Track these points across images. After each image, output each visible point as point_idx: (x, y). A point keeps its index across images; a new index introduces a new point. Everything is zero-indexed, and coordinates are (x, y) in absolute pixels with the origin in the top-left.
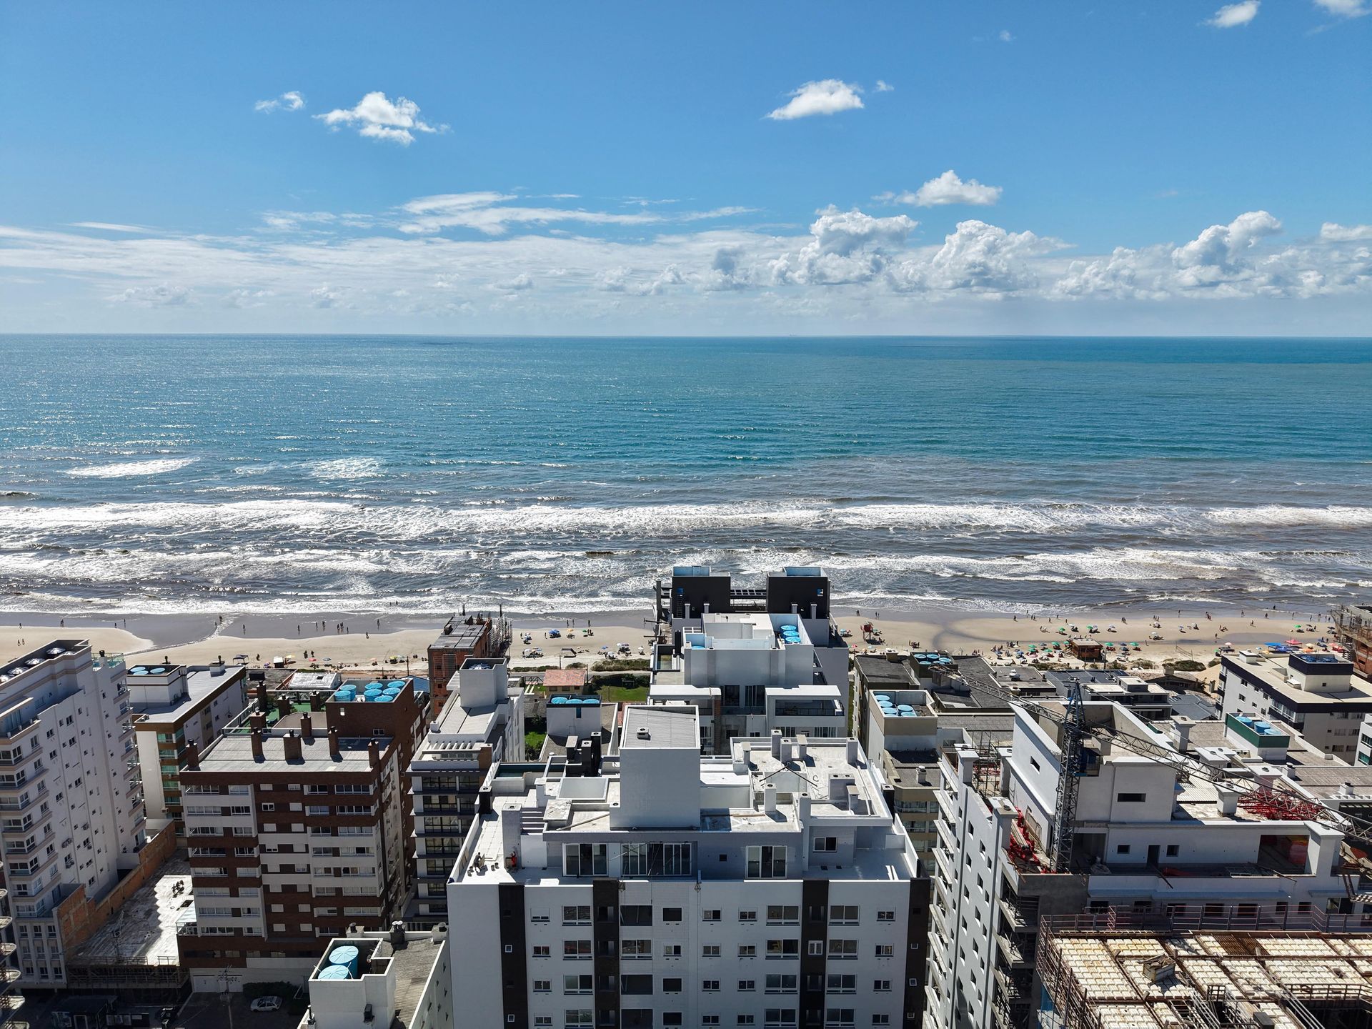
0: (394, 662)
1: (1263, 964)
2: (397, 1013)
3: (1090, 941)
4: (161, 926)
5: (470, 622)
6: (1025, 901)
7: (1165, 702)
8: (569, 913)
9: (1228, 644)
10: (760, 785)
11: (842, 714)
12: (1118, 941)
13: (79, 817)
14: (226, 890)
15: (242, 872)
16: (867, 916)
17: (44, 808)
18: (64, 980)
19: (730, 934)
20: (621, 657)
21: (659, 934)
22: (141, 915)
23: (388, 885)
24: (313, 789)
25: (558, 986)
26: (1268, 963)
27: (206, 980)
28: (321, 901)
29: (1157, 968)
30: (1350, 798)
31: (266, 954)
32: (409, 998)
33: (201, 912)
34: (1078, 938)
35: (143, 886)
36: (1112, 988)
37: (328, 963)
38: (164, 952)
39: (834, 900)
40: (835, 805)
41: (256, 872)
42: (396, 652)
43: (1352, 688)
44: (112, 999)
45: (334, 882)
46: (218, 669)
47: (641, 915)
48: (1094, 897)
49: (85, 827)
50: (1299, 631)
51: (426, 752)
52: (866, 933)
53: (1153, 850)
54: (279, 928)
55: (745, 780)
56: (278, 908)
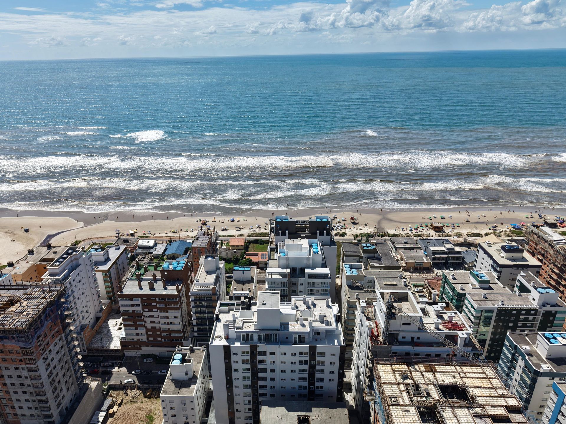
0: (173, 232)
1: (434, 373)
2: (194, 372)
3: (388, 365)
4: (113, 336)
5: (204, 235)
6: (374, 352)
7: (460, 254)
8: (243, 353)
9: (495, 224)
10: (299, 315)
11: (330, 278)
12: (396, 366)
13: (84, 304)
14: (134, 328)
15: (138, 323)
16: (328, 355)
17: (75, 303)
18: (87, 353)
19: (289, 358)
20: (258, 231)
21: (268, 358)
22: (106, 332)
23: (184, 327)
24: (159, 299)
25: (240, 371)
26: (436, 373)
27: (129, 353)
28: (164, 331)
29: (402, 375)
30: (502, 306)
31: (147, 346)
32: (197, 368)
33: (126, 334)
34: (384, 364)
35: (104, 322)
36: (390, 380)
37: (174, 359)
38: (116, 345)
39: (318, 350)
40: (320, 322)
41: (143, 323)
42: (173, 227)
43: (523, 258)
44: (102, 358)
45: (167, 326)
46: (117, 247)
47: (264, 354)
48: (392, 351)
49: (86, 306)
50: (527, 218)
51: (194, 288)
52: (327, 359)
53: (413, 338)
54: (151, 339)
55: (294, 312)
56: (150, 333)
